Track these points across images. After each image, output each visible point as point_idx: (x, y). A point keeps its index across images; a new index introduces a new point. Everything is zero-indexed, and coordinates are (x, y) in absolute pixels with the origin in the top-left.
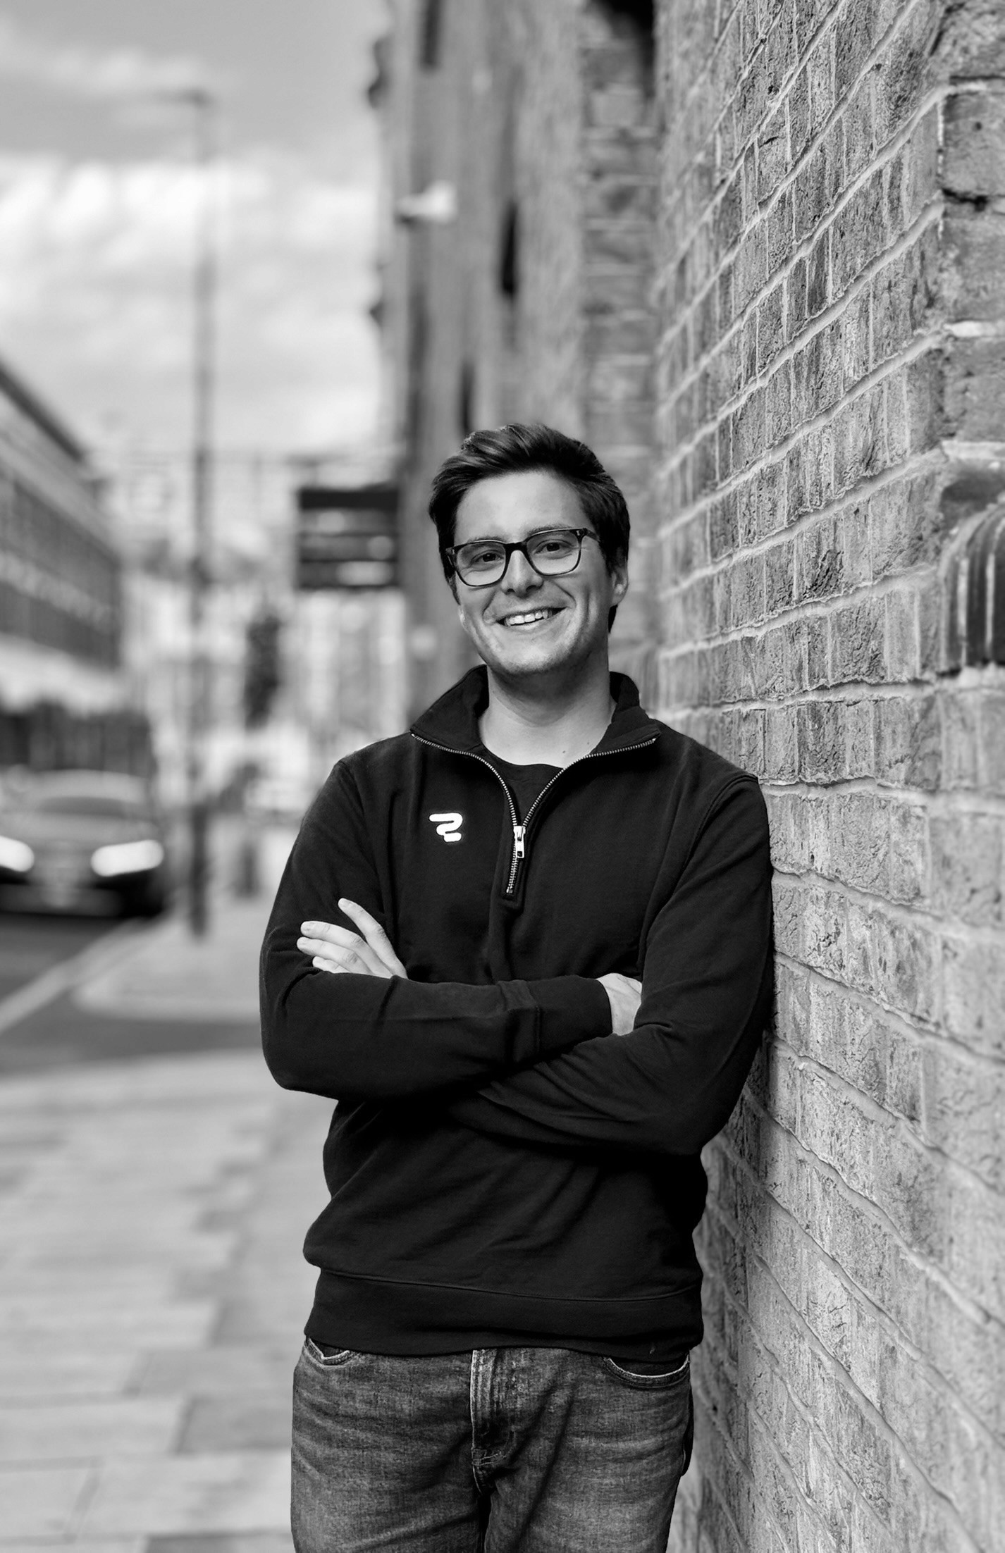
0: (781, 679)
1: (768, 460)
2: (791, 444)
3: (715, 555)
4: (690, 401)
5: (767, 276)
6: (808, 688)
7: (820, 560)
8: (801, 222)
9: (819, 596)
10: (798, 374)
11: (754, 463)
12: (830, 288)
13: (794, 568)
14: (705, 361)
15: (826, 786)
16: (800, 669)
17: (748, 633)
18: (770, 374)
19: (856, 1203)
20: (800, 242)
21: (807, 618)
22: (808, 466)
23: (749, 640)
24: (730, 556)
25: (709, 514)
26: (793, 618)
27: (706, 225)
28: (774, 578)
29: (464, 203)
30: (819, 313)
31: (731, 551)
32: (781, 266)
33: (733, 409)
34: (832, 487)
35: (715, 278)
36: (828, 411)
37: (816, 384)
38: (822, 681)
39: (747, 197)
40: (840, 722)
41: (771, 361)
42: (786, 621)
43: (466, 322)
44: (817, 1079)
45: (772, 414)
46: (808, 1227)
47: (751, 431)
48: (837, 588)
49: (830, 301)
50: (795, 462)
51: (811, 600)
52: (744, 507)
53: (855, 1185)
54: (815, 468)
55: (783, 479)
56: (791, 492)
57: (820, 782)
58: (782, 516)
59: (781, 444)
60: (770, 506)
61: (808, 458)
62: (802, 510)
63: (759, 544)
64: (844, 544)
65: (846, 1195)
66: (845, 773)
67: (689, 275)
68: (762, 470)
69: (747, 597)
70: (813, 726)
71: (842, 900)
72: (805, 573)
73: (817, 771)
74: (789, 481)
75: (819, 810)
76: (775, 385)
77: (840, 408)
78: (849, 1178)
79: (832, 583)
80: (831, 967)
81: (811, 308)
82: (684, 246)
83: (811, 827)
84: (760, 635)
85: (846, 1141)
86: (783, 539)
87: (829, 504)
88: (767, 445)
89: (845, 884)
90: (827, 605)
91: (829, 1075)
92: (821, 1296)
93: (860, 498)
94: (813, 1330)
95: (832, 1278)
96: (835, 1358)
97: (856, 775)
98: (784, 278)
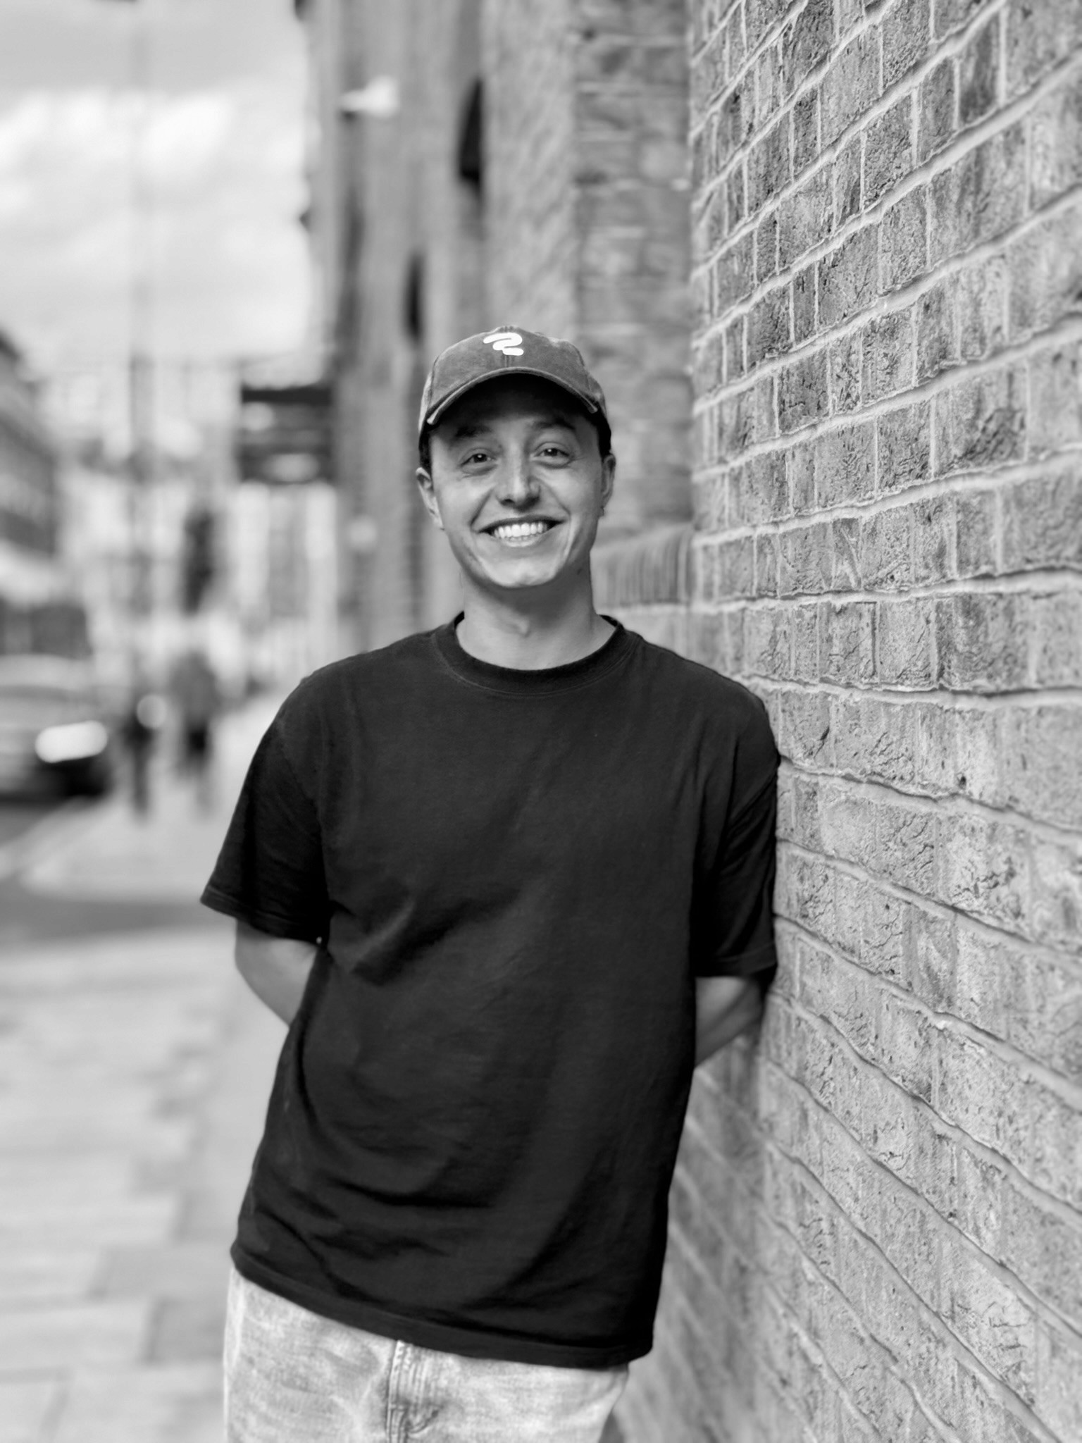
0: (904, 567)
1: (879, 310)
2: (926, 287)
3: (786, 426)
4: (748, 256)
5: (881, 92)
6: (956, 576)
7: (981, 424)
8: (945, 14)
9: (979, 465)
10: (940, 203)
11: (857, 315)
12: (1002, 87)
13: (931, 437)
14: (769, 207)
15: (989, 696)
16: (941, 553)
17: (847, 515)
18: (886, 207)
19: (1047, 1207)
20: (943, 39)
21: (955, 493)
22: (957, 310)
23: (849, 523)
24: (814, 426)
25: (776, 382)
26: (929, 493)
27: (774, 52)
28: (895, 448)
29: (411, 94)
30: (981, 119)
31: (815, 420)
32: (905, 75)
33: (819, 256)
34: (1005, 330)
35: (787, 108)
36: (997, 238)
37: (975, 205)
38: (984, 569)
40: (1018, 618)
41: (887, 191)
42: (914, 498)
43: (414, 215)
44: (969, 1043)
45: (890, 254)
46: (951, 1215)
47: (851, 278)
48: (1015, 454)
49: (1002, 99)
50: (934, 307)
51: (964, 471)
52: (838, 370)
53: (1042, 1182)
54: (969, 311)
55: (910, 333)
56: (925, 343)
57: (979, 690)
58: (908, 372)
59: (905, 288)
60: (886, 363)
61: (957, 304)
62: (944, 363)
63: (864, 409)
64: (1028, 396)
65: (1027, 1192)
66: (1030, 679)
67: (745, 114)
68: (873, 323)
69: (843, 473)
70: (965, 623)
71: (1021, 836)
72: (951, 439)
73: (974, 677)
74: (920, 332)
75: (978, 724)
76: (897, 219)
77: (1023, 230)
78: (1034, 1174)
79: (1006, 448)
80: (999, 913)
81: (964, 115)
82: (732, 83)
83: (960, 743)
84: (866, 517)
85: (1026, 1128)
86: (911, 401)
87: (997, 352)
88: (881, 292)
89: (1027, 816)
90: (993, 475)
91: (991, 1042)
92: (977, 1302)
93: (1061, 340)
94: (962, 1339)
95: (1000, 1288)
96: (1003, 1382)
97: (1050, 683)
98: (912, 87)
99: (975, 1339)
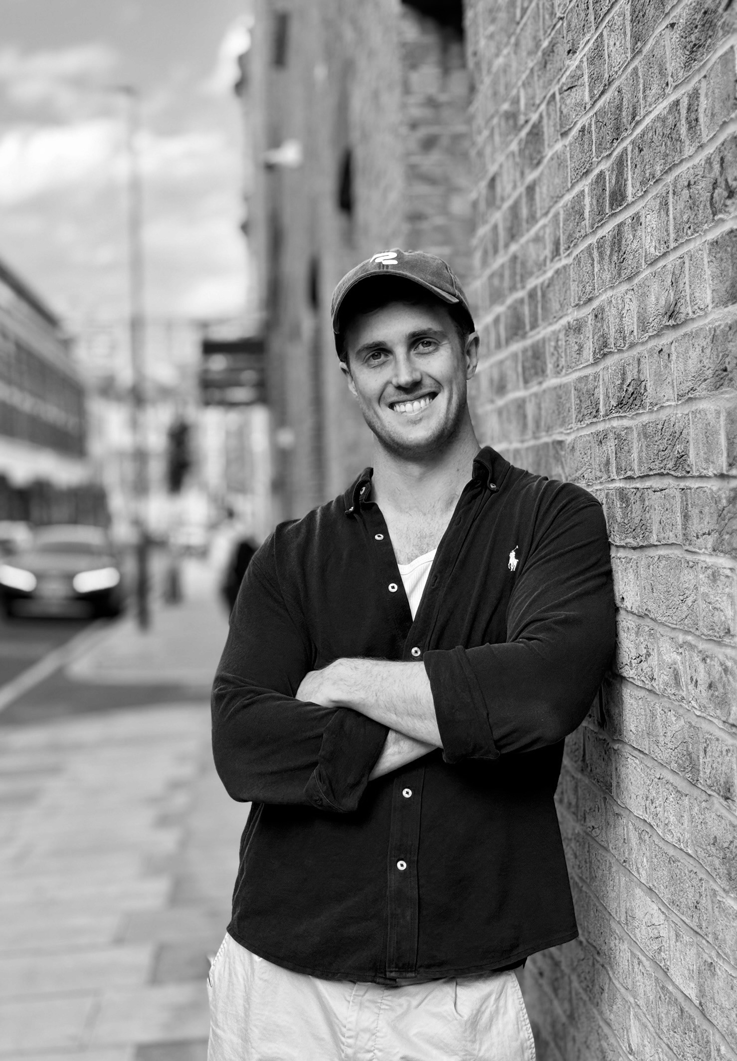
0: (590, 470)
1: (571, 316)
2: (595, 304)
3: (526, 382)
4: (502, 276)
5: (569, 185)
6: (616, 477)
7: (625, 387)
8: (600, 144)
9: (625, 412)
10: (601, 254)
11: (561, 318)
12: (630, 191)
13: (600, 393)
14: (514, 248)
15: (634, 548)
16: (608, 463)
17: (559, 438)
18: (574, 254)
19: (671, 852)
20: (600, 159)
21: (614, 428)
22: (611, 319)
23: (560, 443)
24: (540, 383)
25: (520, 355)
26: (600, 427)
27: (513, 154)
28: (582, 398)
29: (309, 153)
30: (620, 208)
31: (541, 379)
32: (581, 177)
33: (541, 280)
34: (635, 333)
35: (521, 189)
36: (630, 279)
37: (618, 259)
38: (629, 473)
39: (548, 130)
40: (647, 503)
41: (574, 245)
42: (593, 429)
43: (313, 231)
44: (630, 757)
45: (576, 283)
46: (625, 861)
47: (557, 295)
48: (642, 406)
49: (630, 199)
50: (600, 316)
51: (617, 415)
52: (552, 350)
53: (669, 838)
54: (617, 320)
55: (588, 330)
56: (596, 337)
57: (629, 545)
58: (588, 354)
59: (585, 303)
60: (577, 347)
61: (611, 314)
62: (606, 350)
63: (566, 375)
64: (648, 373)
65: (661, 844)
66: (653, 540)
67: (499, 189)
68: (569, 323)
69: (557, 412)
70: (621, 505)
71: (652, 632)
72: (611, 395)
73: (626, 537)
74: (594, 331)
75: (629, 566)
76: (579, 262)
77: (642, 276)
78: (664, 833)
79: (638, 402)
80: (643, 678)
81: (611, 205)
82: (493, 169)
83: (620, 577)
84: (569, 439)
85: (660, 805)
86: (590, 371)
87: (632, 346)
88: (573, 305)
89: (654, 620)
90: (632, 418)
91: (642, 756)
92: (639, 914)
93: (664, 341)
94: (632, 936)
95: (650, 902)
96: (653, 960)
97: (664, 542)
98: (585, 185)
99: (638, 935)
